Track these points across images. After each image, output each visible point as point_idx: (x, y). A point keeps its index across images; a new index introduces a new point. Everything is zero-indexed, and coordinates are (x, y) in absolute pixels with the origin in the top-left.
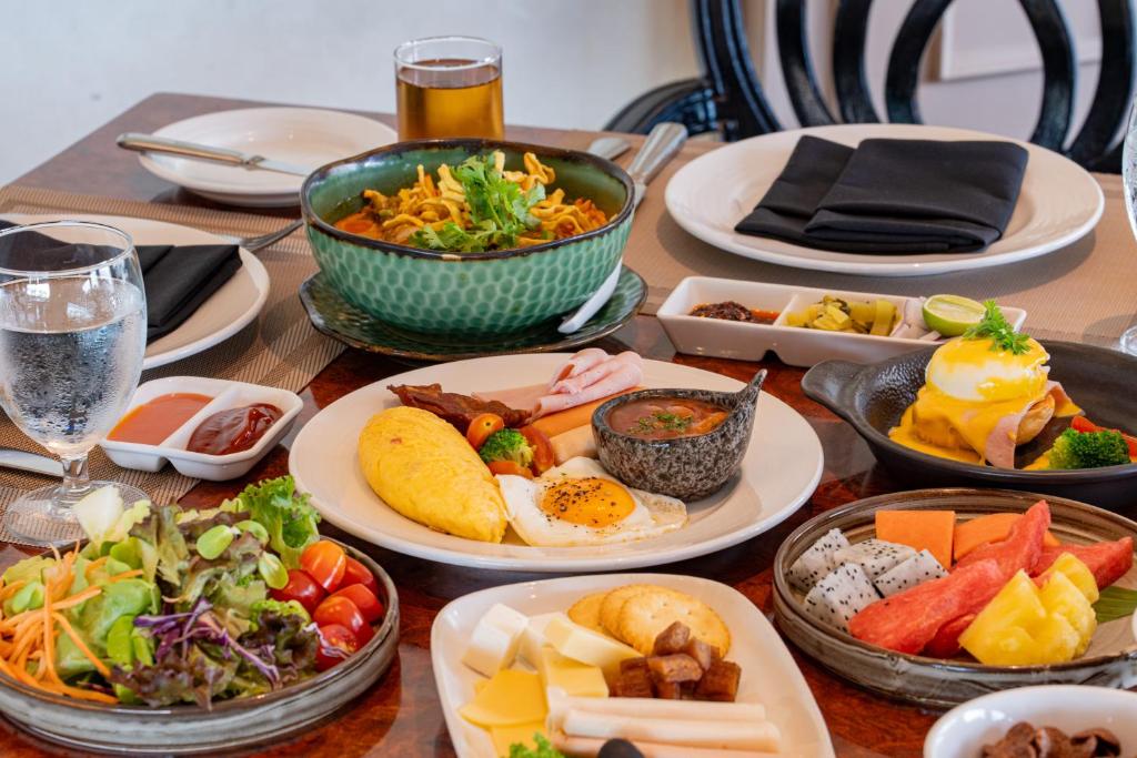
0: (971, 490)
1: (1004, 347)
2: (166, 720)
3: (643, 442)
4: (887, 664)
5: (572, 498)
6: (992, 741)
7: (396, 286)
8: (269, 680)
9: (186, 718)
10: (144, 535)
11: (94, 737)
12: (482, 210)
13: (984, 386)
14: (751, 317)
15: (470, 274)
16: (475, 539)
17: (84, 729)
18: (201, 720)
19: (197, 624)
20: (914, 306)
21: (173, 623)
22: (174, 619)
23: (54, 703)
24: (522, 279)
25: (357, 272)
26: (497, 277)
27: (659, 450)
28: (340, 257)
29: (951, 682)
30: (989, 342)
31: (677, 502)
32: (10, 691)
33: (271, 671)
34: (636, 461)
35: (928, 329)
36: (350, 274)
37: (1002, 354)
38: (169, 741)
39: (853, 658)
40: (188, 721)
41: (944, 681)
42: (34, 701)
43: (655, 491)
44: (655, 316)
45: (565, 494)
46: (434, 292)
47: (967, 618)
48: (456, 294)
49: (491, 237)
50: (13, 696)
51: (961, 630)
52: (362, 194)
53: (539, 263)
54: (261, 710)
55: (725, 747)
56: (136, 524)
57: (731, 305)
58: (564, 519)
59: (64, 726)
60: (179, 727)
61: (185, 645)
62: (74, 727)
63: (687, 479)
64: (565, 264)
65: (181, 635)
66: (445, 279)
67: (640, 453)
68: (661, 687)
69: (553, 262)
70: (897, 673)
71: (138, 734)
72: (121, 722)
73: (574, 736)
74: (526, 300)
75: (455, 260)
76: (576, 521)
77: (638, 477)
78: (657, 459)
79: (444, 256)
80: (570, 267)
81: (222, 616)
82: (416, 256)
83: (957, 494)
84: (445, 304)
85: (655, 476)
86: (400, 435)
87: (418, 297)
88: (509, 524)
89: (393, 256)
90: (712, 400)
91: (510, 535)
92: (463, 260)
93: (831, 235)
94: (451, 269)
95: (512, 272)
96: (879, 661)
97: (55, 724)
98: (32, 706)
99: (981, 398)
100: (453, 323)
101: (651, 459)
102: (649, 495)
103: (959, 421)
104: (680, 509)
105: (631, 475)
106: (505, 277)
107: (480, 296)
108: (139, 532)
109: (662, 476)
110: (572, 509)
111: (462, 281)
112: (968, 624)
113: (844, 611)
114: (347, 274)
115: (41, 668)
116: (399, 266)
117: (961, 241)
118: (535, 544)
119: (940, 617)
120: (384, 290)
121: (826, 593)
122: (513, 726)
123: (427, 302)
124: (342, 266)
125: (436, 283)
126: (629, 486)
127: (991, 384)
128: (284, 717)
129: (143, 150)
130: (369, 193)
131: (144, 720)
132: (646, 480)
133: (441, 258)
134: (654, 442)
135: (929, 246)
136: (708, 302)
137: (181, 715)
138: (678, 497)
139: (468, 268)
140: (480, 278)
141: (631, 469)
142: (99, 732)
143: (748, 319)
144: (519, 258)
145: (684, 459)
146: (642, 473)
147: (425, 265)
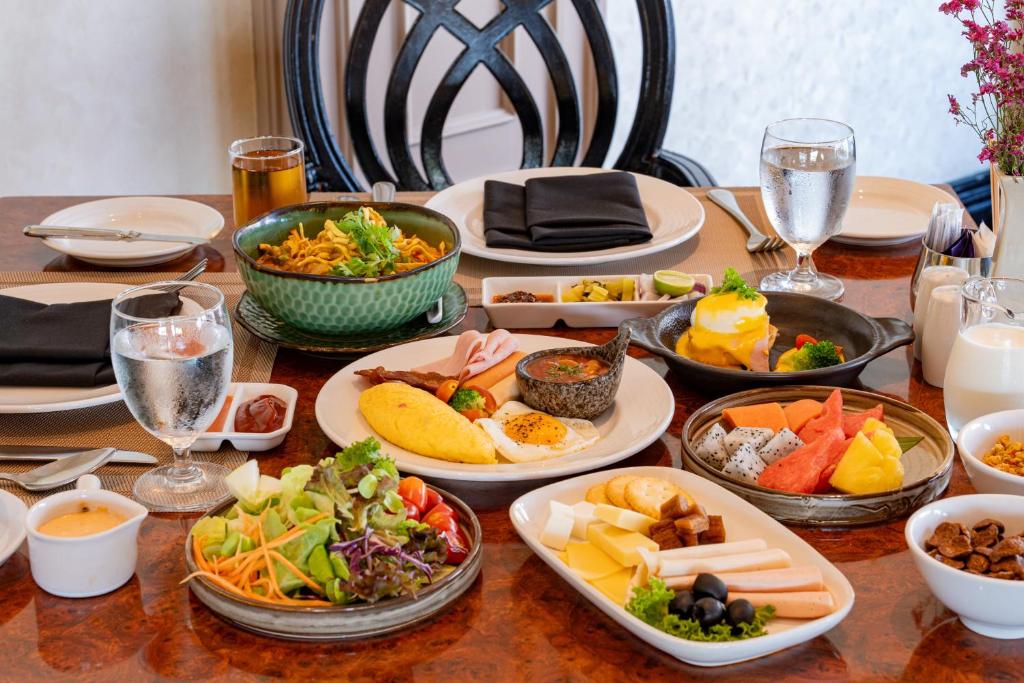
0: (767, 389)
1: (747, 297)
2: (378, 610)
3: (567, 385)
4: (802, 502)
5: (529, 428)
6: (928, 538)
7: (330, 305)
8: (427, 574)
9: (392, 607)
10: (318, 488)
11: (328, 631)
12: (366, 247)
13: (739, 323)
14: (538, 299)
15: (383, 291)
16: (482, 463)
17: (320, 627)
18: (401, 608)
19: (372, 544)
20: (645, 280)
21: (355, 546)
22: (357, 542)
23: (295, 612)
24: (414, 290)
25: (300, 298)
26: (400, 291)
27: (577, 389)
28: (285, 289)
29: (846, 508)
30: (734, 295)
31: (587, 422)
32: (256, 609)
33: (427, 569)
34: (562, 397)
35: (660, 294)
36: (293, 300)
37: (746, 301)
38: (380, 625)
39: (776, 502)
40: (392, 610)
41: (840, 508)
42: (278, 613)
43: (572, 416)
44: (481, 307)
45: (522, 426)
46: (357, 305)
47: (832, 467)
48: (373, 305)
49: (379, 265)
50: (258, 612)
51: (830, 475)
52: (259, 247)
53: (424, 278)
54: (435, 594)
55: (759, 569)
56: (308, 482)
57: (521, 293)
58: (529, 443)
59: (304, 627)
60: (387, 615)
61: (370, 559)
62: (312, 626)
63: (593, 406)
64: (438, 277)
65: (363, 552)
66: (366, 296)
67: (565, 393)
68: (687, 538)
69: (431, 277)
70: (809, 507)
71: (359, 624)
72: (347, 617)
73: (667, 577)
74: (414, 304)
75: (372, 282)
76: (537, 442)
77: (562, 409)
78: (576, 395)
79: (367, 280)
80: (440, 279)
81: (384, 536)
82: (335, 282)
83: (759, 393)
84: (364, 312)
85: (574, 407)
86: (403, 402)
87: (345, 311)
88: (496, 451)
89: (329, 284)
90: (583, 352)
91: (501, 458)
92: (379, 281)
93: (553, 242)
94: (371, 288)
95: (409, 286)
96: (796, 502)
97: (296, 627)
98: (276, 616)
99: (737, 331)
100: (367, 325)
101: (573, 395)
102: (568, 419)
103: (731, 347)
104: (590, 426)
105: (556, 408)
106: (405, 290)
107: (388, 305)
108: (312, 486)
109: (579, 406)
110: (531, 435)
111: (378, 295)
112: (833, 471)
113: (752, 474)
114: (290, 301)
115: (271, 591)
116: (333, 291)
117: (636, 236)
118: (519, 461)
119: (819, 469)
120: (321, 309)
121: (739, 464)
122: (604, 578)
123: (351, 313)
124: (271, 293)
125: (359, 299)
126: (554, 415)
127: (743, 321)
128: (447, 597)
129: (43, 237)
130: (263, 246)
131: (363, 613)
132: (567, 410)
133: (364, 282)
134: (574, 384)
135: (616, 242)
136: (504, 293)
137: (389, 605)
138: (586, 418)
139: (382, 286)
140: (389, 293)
141: (557, 404)
142: (330, 627)
143: (536, 301)
144: (413, 276)
145: (593, 392)
146: (565, 405)
147: (352, 288)
